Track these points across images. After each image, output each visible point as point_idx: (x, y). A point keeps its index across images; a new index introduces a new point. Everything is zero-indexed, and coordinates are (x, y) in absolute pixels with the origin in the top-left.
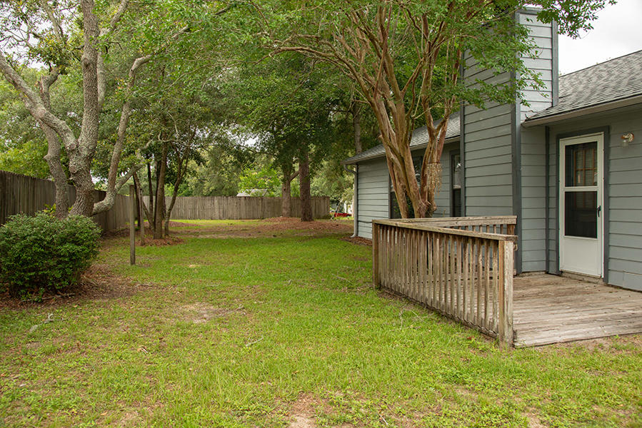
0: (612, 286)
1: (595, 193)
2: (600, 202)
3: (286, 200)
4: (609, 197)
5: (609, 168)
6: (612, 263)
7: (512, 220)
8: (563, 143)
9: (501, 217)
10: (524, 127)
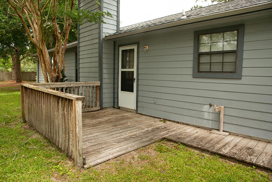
0: (139, 114)
1: (133, 72)
2: (135, 76)
3: (13, 73)
4: (139, 74)
5: (139, 61)
6: (139, 103)
7: (98, 83)
8: (121, 49)
9: (93, 82)
10: (104, 40)
